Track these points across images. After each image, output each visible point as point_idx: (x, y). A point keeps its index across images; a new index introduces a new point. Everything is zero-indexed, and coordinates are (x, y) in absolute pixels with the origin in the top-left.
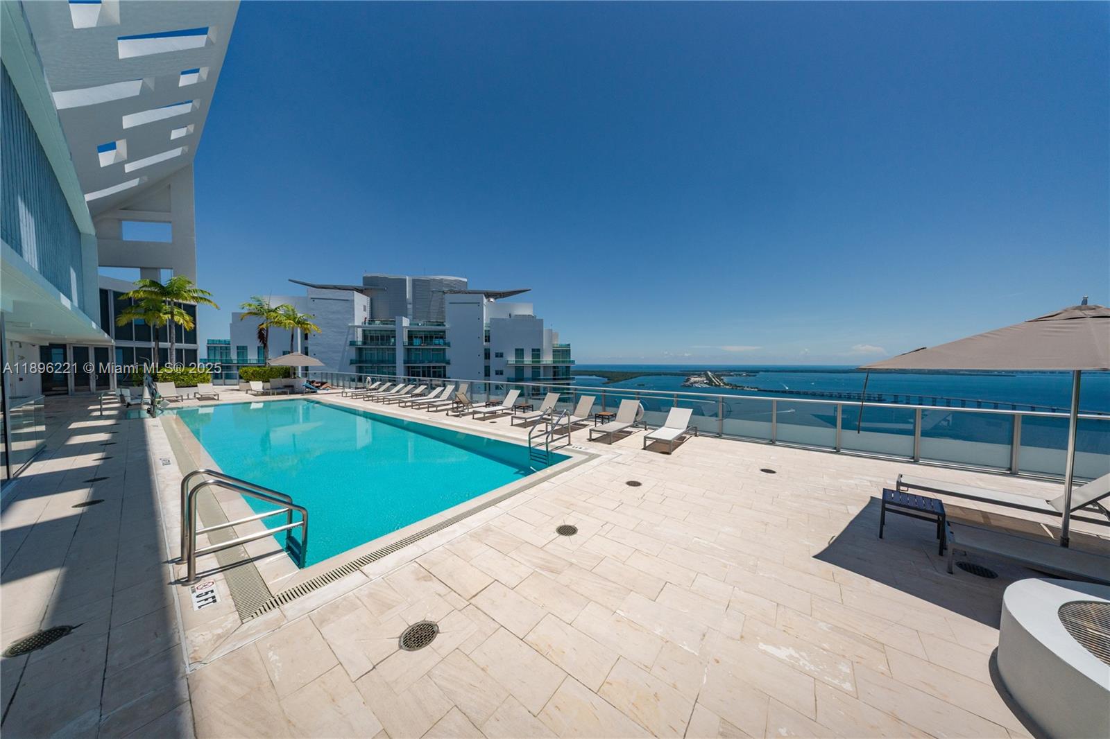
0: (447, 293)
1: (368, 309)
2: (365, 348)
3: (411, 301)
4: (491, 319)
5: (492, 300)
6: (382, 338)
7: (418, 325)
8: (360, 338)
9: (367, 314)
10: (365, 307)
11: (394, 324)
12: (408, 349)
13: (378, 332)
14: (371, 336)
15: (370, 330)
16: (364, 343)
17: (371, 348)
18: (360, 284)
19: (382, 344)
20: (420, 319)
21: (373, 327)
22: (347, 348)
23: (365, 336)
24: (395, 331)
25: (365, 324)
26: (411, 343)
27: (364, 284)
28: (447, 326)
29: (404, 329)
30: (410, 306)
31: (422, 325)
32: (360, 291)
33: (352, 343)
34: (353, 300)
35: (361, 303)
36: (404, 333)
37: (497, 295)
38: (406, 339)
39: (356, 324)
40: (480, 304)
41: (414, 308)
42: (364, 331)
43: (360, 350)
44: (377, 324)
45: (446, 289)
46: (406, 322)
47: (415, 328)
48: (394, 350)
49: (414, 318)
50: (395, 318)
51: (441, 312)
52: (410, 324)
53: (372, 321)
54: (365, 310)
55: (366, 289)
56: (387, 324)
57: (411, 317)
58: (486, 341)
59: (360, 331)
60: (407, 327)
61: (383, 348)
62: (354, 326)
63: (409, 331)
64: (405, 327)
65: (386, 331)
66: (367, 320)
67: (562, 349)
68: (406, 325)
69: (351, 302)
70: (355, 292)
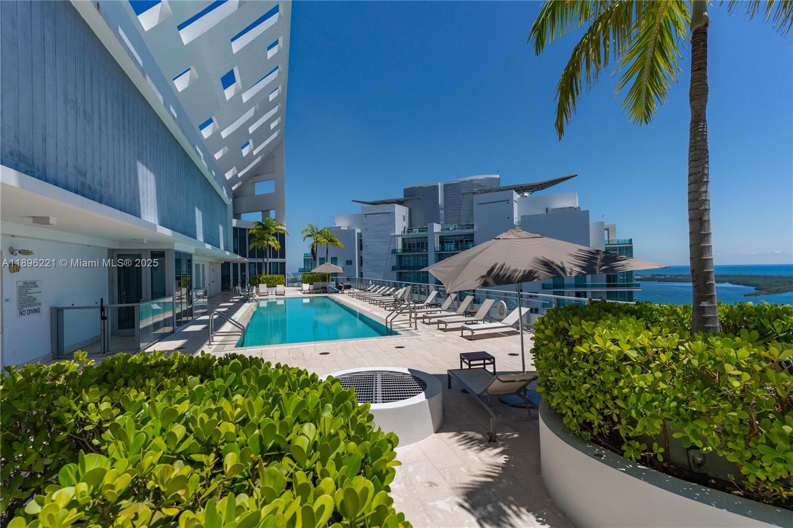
0: (476, 193)
1: (407, 218)
2: (404, 256)
3: (443, 206)
4: (521, 216)
5: (526, 194)
6: (418, 245)
7: (449, 230)
8: (400, 247)
9: (406, 224)
10: (404, 216)
11: (427, 232)
12: (440, 255)
13: (415, 240)
14: (409, 244)
15: (408, 238)
16: (404, 250)
17: (409, 255)
19: (418, 251)
20: (452, 224)
21: (412, 235)
22: (390, 256)
23: (404, 245)
24: (427, 237)
25: (404, 232)
26: (443, 249)
27: (404, 197)
28: (476, 228)
29: (436, 235)
30: (442, 212)
31: (454, 230)
32: (400, 202)
33: (394, 252)
34: (394, 213)
35: (401, 212)
36: (436, 238)
37: (532, 188)
38: (437, 245)
39: (397, 233)
40: (509, 202)
41: (445, 213)
42: (403, 239)
43: (400, 257)
44: (416, 232)
45: (476, 190)
46: (437, 228)
47: (447, 233)
48: (427, 255)
49: (445, 224)
50: (428, 225)
51: (471, 214)
52: (441, 230)
53: (410, 230)
54: (404, 220)
55: (406, 201)
56: (422, 231)
57: (442, 222)
59: (400, 240)
60: (437, 233)
61: (418, 255)
62: (395, 236)
63: (440, 236)
64: (436, 233)
65: (421, 238)
66: (406, 228)
67: (619, 247)
68: (437, 231)
69: (392, 214)
70: (396, 204)
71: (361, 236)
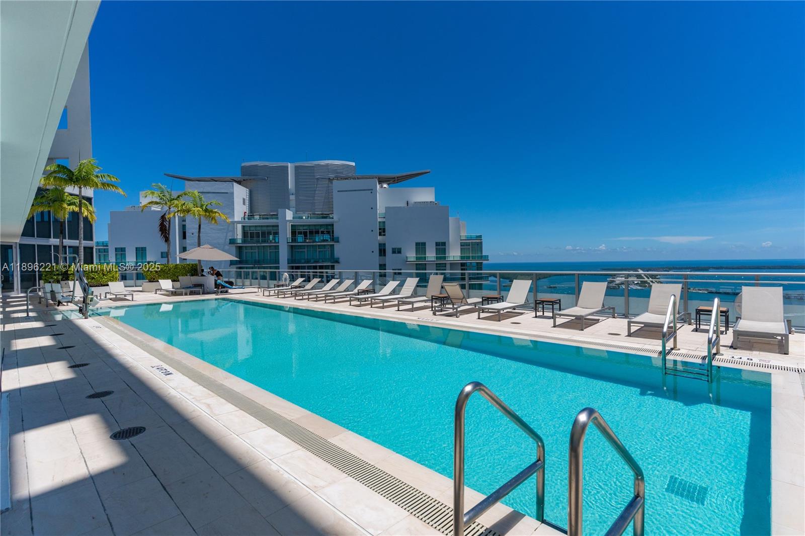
0: (333, 179)
1: (247, 202)
2: (246, 246)
3: (293, 191)
4: (386, 207)
5: (385, 186)
6: (263, 233)
7: (302, 218)
8: (239, 236)
9: (246, 208)
10: (244, 200)
11: (277, 218)
12: (292, 246)
13: (259, 228)
14: (251, 233)
15: (250, 226)
16: (244, 241)
17: (251, 247)
18: (238, 176)
19: (263, 242)
20: (304, 211)
21: (253, 222)
22: (228, 246)
23: (245, 234)
24: (278, 226)
25: (244, 219)
26: (294, 239)
27: (243, 175)
28: (336, 217)
29: (288, 223)
30: (292, 197)
31: (306, 219)
32: (240, 182)
33: (232, 241)
34: (233, 193)
35: (240, 193)
36: (288, 227)
37: (393, 181)
38: (289, 235)
39: (236, 219)
40: (372, 191)
41: (297, 200)
42: (243, 227)
43: (240, 249)
44: (257, 220)
45: (332, 176)
46: (289, 215)
47: (298, 222)
48: (277, 247)
49: (297, 211)
50: (277, 211)
51: (329, 202)
52: (293, 218)
53: (251, 216)
54: (244, 203)
55: (244, 180)
56: (267, 219)
57: (294, 209)
58: (380, 235)
59: (239, 227)
60: (290, 221)
61: (264, 246)
62: (233, 223)
63: (292, 226)
64: (288, 221)
65: (267, 226)
66: (247, 214)
67: (472, 242)
68: (289, 219)
69: (230, 196)
70: (235, 184)
71: (184, 221)
